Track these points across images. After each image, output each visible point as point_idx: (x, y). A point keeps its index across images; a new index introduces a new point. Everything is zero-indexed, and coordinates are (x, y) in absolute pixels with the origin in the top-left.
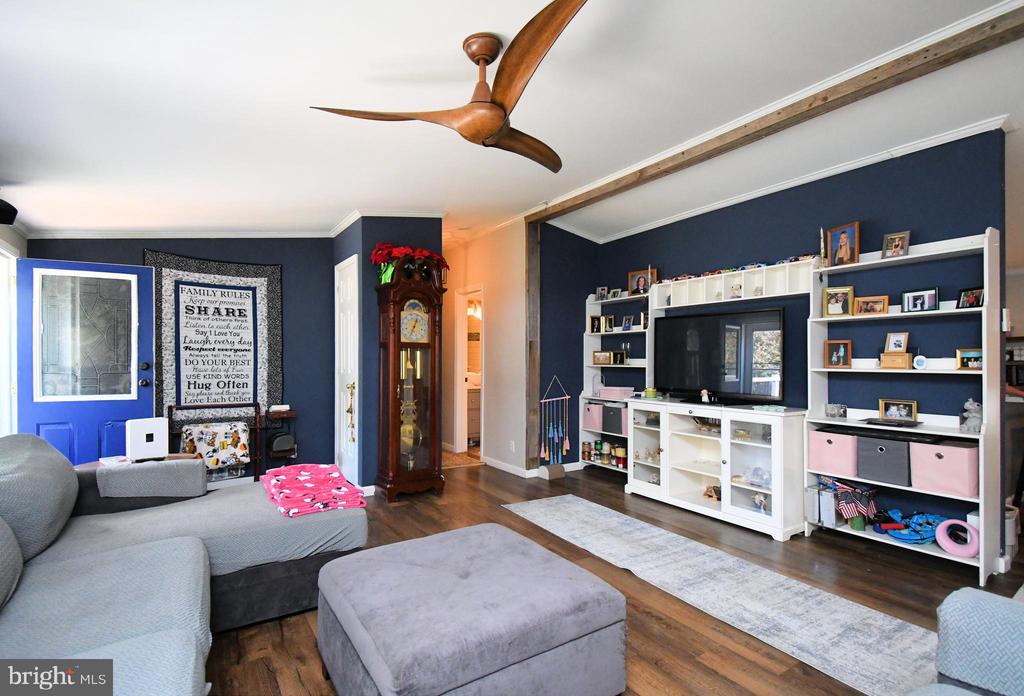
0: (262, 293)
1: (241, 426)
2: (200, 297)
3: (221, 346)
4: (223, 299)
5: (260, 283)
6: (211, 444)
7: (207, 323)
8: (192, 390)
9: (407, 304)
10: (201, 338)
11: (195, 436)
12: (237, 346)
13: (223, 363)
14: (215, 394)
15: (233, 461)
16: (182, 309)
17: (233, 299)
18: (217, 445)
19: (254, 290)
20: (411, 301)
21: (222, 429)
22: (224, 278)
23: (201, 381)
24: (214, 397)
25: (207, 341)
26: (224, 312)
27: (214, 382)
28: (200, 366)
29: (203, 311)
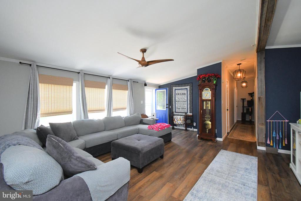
0: (188, 89)
1: (182, 117)
2: (178, 92)
3: (182, 101)
4: (182, 92)
5: (188, 87)
6: (177, 119)
7: (180, 96)
8: (177, 109)
9: (205, 89)
10: (178, 99)
11: (175, 118)
12: (184, 101)
13: (182, 104)
14: (181, 110)
15: (180, 123)
16: (176, 94)
17: (183, 91)
18: (178, 120)
19: (187, 89)
20: (206, 88)
21: (179, 117)
22: (182, 87)
23: (179, 108)
24: (180, 111)
25: (179, 100)
26: (182, 94)
27: (180, 108)
28: (178, 105)
29: (179, 94)
